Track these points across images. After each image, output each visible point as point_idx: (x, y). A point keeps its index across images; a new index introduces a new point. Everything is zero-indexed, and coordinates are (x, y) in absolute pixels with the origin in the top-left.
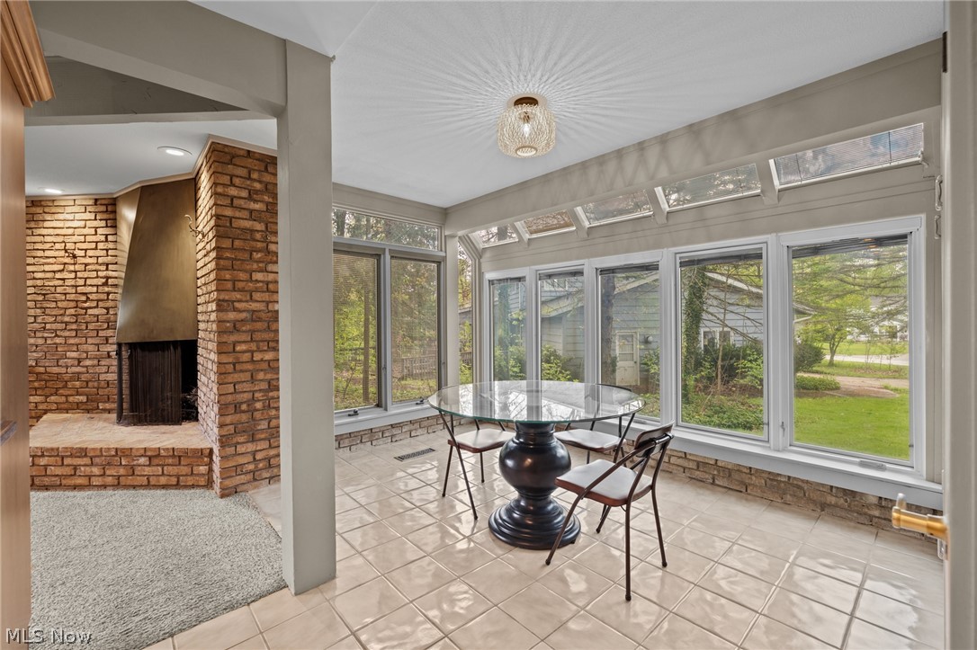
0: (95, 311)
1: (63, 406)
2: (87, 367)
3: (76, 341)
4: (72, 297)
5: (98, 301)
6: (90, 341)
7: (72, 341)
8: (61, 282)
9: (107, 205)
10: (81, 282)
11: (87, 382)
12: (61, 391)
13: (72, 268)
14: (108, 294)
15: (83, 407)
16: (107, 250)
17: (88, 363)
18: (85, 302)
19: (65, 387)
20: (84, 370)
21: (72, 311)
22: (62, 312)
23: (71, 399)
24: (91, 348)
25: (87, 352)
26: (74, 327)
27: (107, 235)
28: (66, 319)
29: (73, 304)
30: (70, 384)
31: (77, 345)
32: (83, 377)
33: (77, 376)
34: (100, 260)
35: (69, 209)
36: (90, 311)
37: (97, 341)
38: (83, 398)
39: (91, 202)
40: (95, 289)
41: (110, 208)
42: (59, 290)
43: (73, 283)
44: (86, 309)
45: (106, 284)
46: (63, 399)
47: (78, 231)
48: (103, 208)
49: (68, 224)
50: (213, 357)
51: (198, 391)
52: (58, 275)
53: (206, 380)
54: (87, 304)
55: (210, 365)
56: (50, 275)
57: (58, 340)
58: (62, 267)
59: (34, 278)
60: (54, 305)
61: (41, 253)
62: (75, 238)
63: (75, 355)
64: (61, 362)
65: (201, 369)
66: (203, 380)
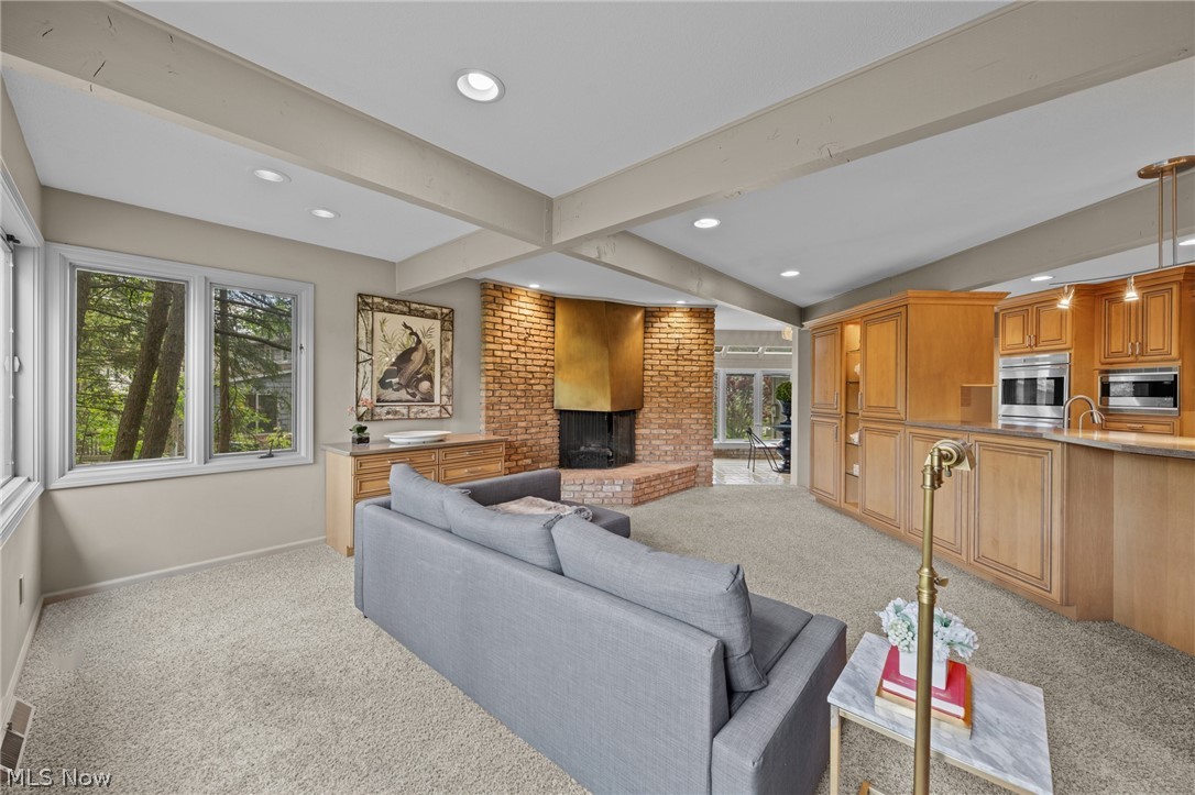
0: (539, 388)
2: (531, 434)
3: (525, 412)
4: (523, 374)
5: (540, 379)
6: (534, 412)
7: (521, 413)
8: (515, 361)
10: (530, 362)
11: (531, 447)
12: (513, 457)
13: (523, 349)
14: (547, 373)
16: (547, 338)
17: (533, 430)
18: (531, 379)
19: (516, 453)
20: (529, 437)
21: (522, 387)
22: (515, 387)
23: (520, 463)
24: (535, 418)
25: (531, 422)
26: (523, 400)
27: (547, 326)
28: (519, 393)
29: (523, 381)
30: (519, 450)
31: (525, 416)
32: (529, 443)
33: (524, 443)
34: (542, 345)
35: (522, 299)
36: (534, 387)
37: (538, 412)
38: (529, 461)
39: (538, 296)
40: (538, 369)
42: (514, 368)
43: (523, 362)
44: (532, 385)
45: (545, 365)
47: (529, 319)
48: (546, 303)
49: (522, 311)
50: (702, 416)
51: (638, 442)
52: (513, 355)
53: (675, 431)
54: (533, 381)
55: (689, 421)
56: (507, 354)
57: (511, 412)
58: (515, 348)
59: (494, 355)
60: (508, 381)
61: (499, 334)
62: (526, 325)
63: (523, 424)
64: (513, 431)
65: (652, 426)
66: (664, 432)
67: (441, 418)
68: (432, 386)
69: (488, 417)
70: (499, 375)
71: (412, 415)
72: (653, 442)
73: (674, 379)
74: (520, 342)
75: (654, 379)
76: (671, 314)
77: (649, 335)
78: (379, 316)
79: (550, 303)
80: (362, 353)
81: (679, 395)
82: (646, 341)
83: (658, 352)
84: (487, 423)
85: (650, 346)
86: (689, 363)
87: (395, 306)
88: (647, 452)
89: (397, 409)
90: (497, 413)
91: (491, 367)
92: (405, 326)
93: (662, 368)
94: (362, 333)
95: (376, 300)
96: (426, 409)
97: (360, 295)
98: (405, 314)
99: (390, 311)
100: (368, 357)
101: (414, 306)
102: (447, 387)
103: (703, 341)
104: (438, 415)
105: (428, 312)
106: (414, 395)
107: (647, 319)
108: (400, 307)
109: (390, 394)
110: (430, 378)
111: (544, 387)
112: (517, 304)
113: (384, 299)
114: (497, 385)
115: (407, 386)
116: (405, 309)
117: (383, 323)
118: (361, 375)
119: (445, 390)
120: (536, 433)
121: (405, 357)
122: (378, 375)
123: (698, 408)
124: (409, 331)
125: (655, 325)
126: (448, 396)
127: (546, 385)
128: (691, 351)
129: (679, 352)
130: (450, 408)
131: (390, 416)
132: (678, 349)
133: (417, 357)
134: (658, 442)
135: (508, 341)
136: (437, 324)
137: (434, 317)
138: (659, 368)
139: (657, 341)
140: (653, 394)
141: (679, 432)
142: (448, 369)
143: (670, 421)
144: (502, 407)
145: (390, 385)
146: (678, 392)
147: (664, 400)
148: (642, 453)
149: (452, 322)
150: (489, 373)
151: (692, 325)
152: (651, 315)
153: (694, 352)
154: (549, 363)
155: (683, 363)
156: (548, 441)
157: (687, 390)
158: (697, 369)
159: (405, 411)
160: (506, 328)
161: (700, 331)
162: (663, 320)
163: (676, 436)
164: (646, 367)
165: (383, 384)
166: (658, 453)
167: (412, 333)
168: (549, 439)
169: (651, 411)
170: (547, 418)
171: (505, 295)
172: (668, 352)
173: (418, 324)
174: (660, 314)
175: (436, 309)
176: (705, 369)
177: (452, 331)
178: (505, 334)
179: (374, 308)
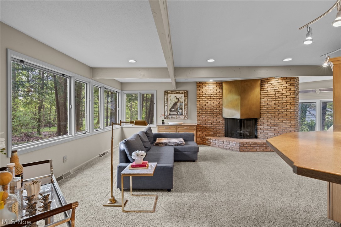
0: (216, 111)
1: (207, 135)
2: (213, 125)
3: (211, 118)
4: (210, 107)
5: (217, 108)
6: (214, 118)
7: (209, 118)
8: (207, 103)
9: (220, 83)
10: (213, 103)
11: (213, 129)
12: (206, 131)
13: (210, 99)
14: (220, 106)
15: (213, 135)
16: (219, 95)
17: (214, 124)
18: (213, 108)
19: (208, 130)
20: (213, 126)
21: (210, 111)
22: (207, 111)
23: (209, 133)
24: (215, 120)
25: (213, 121)
26: (210, 114)
27: (219, 91)
28: (208, 113)
29: (210, 109)
30: (209, 129)
31: (211, 119)
33: (211, 127)
34: (218, 97)
35: (209, 84)
36: (214, 111)
37: (216, 118)
38: (213, 133)
39: (216, 83)
40: (216, 105)
41: (221, 84)
42: (206, 105)
43: (210, 103)
44: (213, 110)
45: (219, 104)
46: (207, 133)
47: (212, 90)
48: (219, 84)
49: (209, 88)
50: (288, 122)
51: (258, 131)
52: (206, 101)
53: (275, 128)
54: (214, 109)
55: (282, 124)
56: (204, 101)
57: (206, 118)
58: (207, 99)
59: (200, 102)
60: (205, 109)
61: (201, 96)
62: (211, 92)
63: (210, 122)
64: (206, 124)
65: (264, 125)
66: (270, 127)
67: (184, 119)
68: (182, 111)
69: (198, 119)
70: (201, 107)
71: (177, 118)
72: (265, 131)
73: (274, 106)
74: (209, 97)
75: (265, 106)
76: (272, 80)
77: (263, 90)
78: (169, 95)
79: (220, 84)
80: (166, 104)
81: (276, 113)
82: (262, 92)
83: (267, 96)
84: (198, 121)
85: (263, 94)
86: (282, 99)
87: (173, 92)
88: (263, 135)
89: (174, 116)
90: (201, 118)
91: (199, 105)
92: (175, 97)
93: (269, 102)
94: (166, 99)
95: (168, 91)
96: (181, 116)
97: (165, 91)
98: (175, 94)
99: (172, 94)
100: (167, 105)
101: (177, 92)
102: (186, 111)
103: (288, 89)
104: (184, 118)
105: (181, 93)
106: (178, 113)
107: (262, 83)
108: (174, 92)
109: (172, 113)
110: (181, 109)
111: (218, 111)
112: (207, 86)
113: (170, 91)
114: (201, 110)
115: (176, 111)
116: (175, 93)
117: (170, 97)
118: (165, 109)
119: (185, 112)
120: (215, 125)
121: (176, 104)
122: (169, 108)
123: (286, 118)
124: (176, 98)
125: (265, 85)
126: (186, 113)
127: (219, 110)
128: (282, 94)
129: (276, 95)
130: (187, 117)
131: (172, 118)
132: (276, 94)
133: (179, 104)
134: (267, 132)
135: (205, 97)
136: (183, 95)
137: (182, 93)
138: (267, 102)
139: (266, 91)
140: (265, 113)
141: (277, 128)
142: (186, 106)
143: (273, 123)
144: (203, 117)
145: (172, 111)
146: (276, 111)
147: (270, 115)
148: (260, 135)
149: (187, 94)
150: (198, 107)
151: (283, 83)
152: (263, 81)
153: (284, 95)
154: (220, 103)
155: (278, 99)
156: (220, 127)
157: (281, 111)
158: (286, 101)
159: (175, 117)
160: (204, 94)
161: (287, 85)
162: (269, 83)
163: (275, 130)
164: (262, 102)
165: (170, 110)
166: (267, 136)
167: (177, 98)
168: (221, 126)
169: (264, 119)
170: (220, 120)
171: (203, 84)
172: (271, 96)
173: (178, 96)
174: (268, 81)
175: (183, 92)
176: (290, 101)
177: (187, 96)
178: (203, 96)
179: (168, 93)
